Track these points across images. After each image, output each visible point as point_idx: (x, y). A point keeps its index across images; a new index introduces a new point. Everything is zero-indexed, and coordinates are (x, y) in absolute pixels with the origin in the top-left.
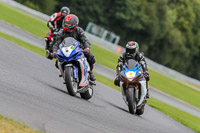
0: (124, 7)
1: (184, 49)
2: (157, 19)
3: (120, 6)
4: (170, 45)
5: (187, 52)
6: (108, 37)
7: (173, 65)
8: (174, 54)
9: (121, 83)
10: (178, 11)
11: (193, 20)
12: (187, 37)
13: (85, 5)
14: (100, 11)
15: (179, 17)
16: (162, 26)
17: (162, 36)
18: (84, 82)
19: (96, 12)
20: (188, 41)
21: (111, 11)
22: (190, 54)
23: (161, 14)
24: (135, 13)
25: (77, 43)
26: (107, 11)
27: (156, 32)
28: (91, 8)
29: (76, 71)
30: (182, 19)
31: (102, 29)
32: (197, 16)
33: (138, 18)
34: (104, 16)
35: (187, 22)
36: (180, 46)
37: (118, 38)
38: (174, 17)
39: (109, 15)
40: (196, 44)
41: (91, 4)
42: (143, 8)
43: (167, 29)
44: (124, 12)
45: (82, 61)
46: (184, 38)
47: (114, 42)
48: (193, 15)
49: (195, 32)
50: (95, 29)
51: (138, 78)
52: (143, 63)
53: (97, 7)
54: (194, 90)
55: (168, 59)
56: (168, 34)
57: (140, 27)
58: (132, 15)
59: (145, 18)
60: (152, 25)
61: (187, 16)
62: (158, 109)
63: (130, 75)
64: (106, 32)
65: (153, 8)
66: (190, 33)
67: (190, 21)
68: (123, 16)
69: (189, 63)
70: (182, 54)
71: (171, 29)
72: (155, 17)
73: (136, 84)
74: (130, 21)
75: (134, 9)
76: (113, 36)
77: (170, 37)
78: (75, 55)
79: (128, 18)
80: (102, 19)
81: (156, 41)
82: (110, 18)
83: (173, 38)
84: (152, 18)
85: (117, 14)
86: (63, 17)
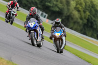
1: (79, 20)
2: (66, 6)
4: (72, 19)
5: (81, 22)
6: (42, 15)
8: (75, 23)
10: (76, 2)
11: (84, 6)
12: (80, 14)
14: (38, 2)
15: (77, 5)
16: (68, 9)
17: (68, 14)
19: (36, 2)
20: (81, 16)
21: (43, 2)
22: (82, 23)
23: (68, 3)
24: (55, 3)
25: (36, 21)
26: (41, 2)
27: (65, 12)
29: (36, 34)
30: (78, 6)
31: (39, 11)
32: (86, 4)
33: (56, 5)
34: (40, 4)
35: (81, 7)
36: (77, 19)
37: (47, 15)
38: (75, 5)
39: (42, 4)
40: (85, 18)
43: (71, 11)
44: (50, 2)
45: (39, 29)
46: (79, 15)
47: (45, 17)
48: (84, 4)
49: (85, 12)
51: (61, 36)
54: (84, 40)
56: (71, 13)
57: (57, 9)
58: (54, 4)
59: (60, 5)
60: (63, 9)
61: (81, 4)
63: (58, 35)
64: (41, 12)
66: (82, 13)
67: (82, 7)
68: (49, 4)
69: (82, 27)
70: (78, 23)
71: (73, 10)
72: (65, 4)
73: (60, 39)
76: (44, 14)
77: (72, 15)
78: (35, 27)
79: (52, 5)
80: (39, 6)
81: (66, 16)
82: (43, 6)
83: (74, 15)
84: (63, 5)
85: (47, 3)
86: (14, 3)
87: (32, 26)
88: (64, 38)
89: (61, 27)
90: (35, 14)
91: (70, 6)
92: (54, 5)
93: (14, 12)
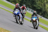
0: (36, 4)
2: (44, 7)
3: (35, 3)
4: (47, 13)
6: (32, 11)
7: (47, 18)
9: (32, 21)
13: (26, 3)
14: (30, 5)
16: (45, 8)
17: (45, 11)
18: (21, 20)
19: (29, 5)
21: (33, 5)
23: (45, 5)
24: (38, 5)
25: (19, 10)
26: (32, 5)
27: (43, 10)
28: (28, 4)
31: (31, 9)
34: (31, 6)
39: (32, 6)
41: (28, 3)
42: (40, 4)
43: (46, 9)
44: (36, 5)
50: (29, 9)
52: (37, 16)
53: (29, 4)
55: (46, 16)
56: (46, 10)
57: (39, 8)
59: (41, 6)
60: (42, 8)
62: (44, 28)
63: (34, 19)
64: (31, 10)
65: (43, 4)
68: (35, 6)
71: (47, 9)
72: (43, 6)
74: (37, 7)
75: (38, 4)
78: (18, 13)
79: (37, 6)
80: (30, 7)
84: (42, 6)
85: (34, 5)
86: (24, 7)
87: (16, 13)
88: (37, 21)
89: (36, 15)
90: (18, 7)
91: (45, 7)
92: (38, 6)
93: (24, 12)
